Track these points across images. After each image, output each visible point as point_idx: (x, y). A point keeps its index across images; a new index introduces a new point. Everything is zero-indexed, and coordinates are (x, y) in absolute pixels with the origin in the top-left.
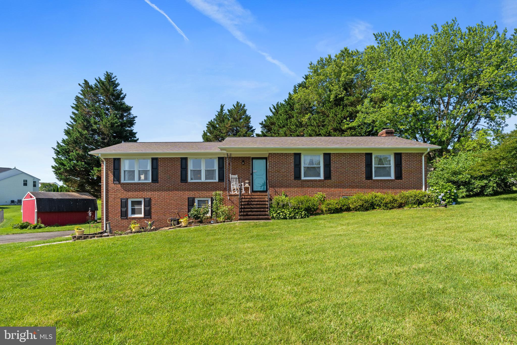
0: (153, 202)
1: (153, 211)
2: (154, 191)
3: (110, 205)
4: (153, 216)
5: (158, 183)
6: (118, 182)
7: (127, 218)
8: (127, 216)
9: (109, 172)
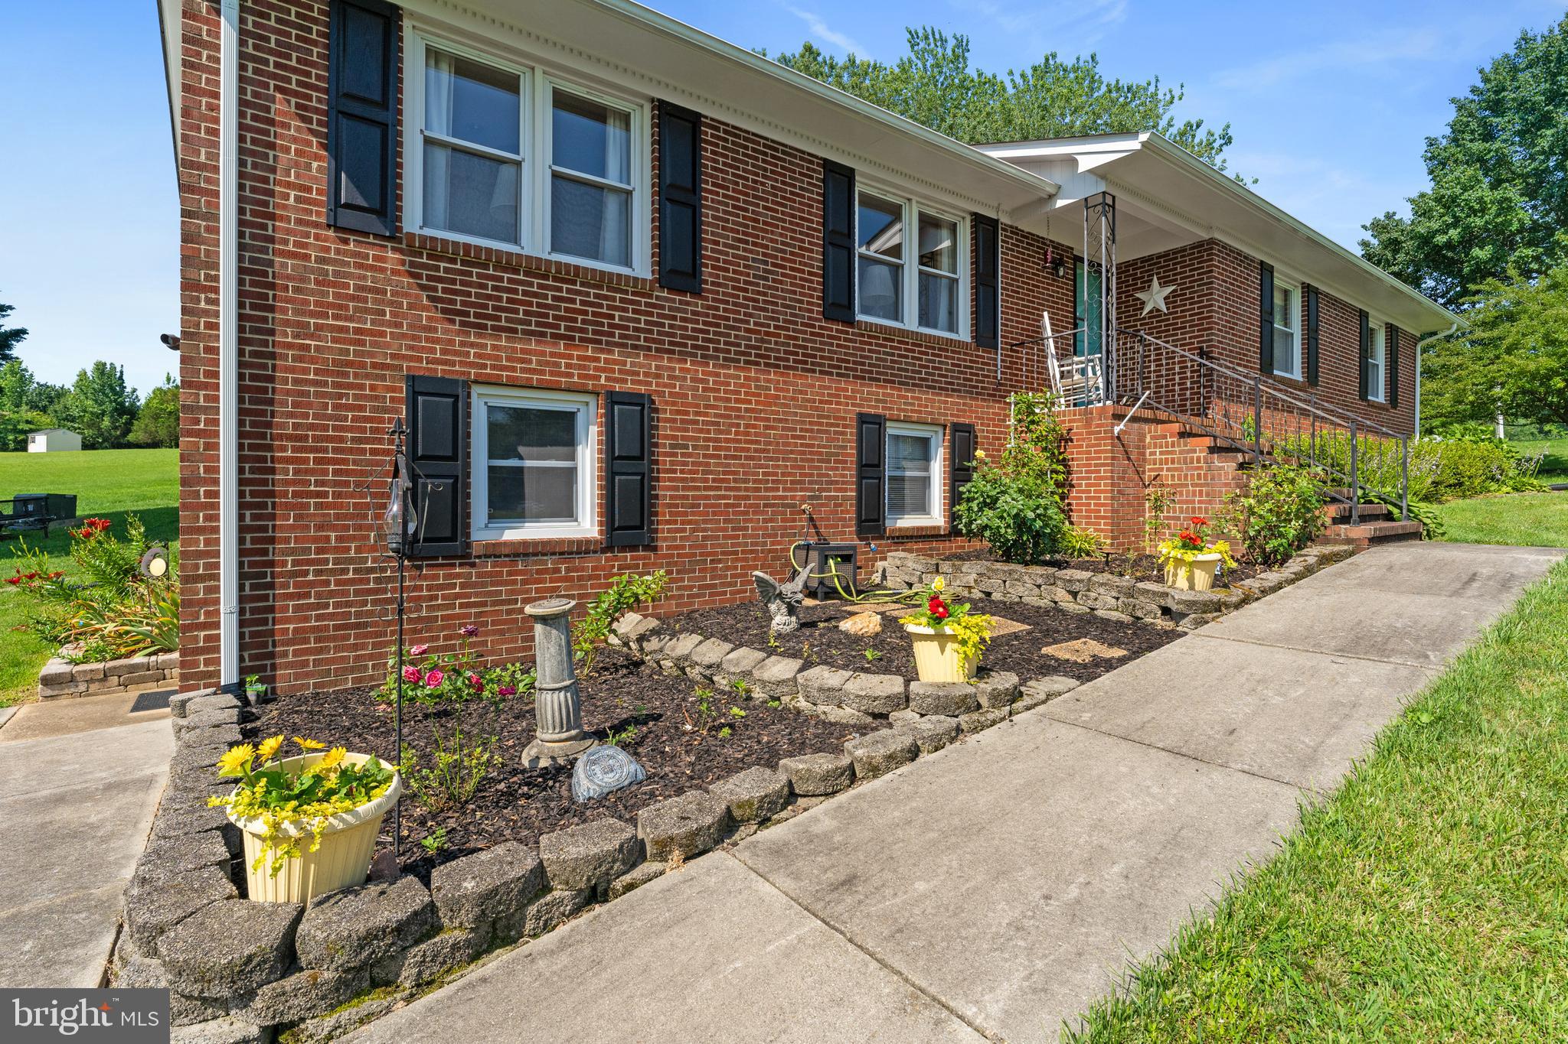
0: (665, 430)
1: (665, 492)
2: (676, 349)
3: (285, 423)
4: (666, 532)
5: (697, 293)
6: (373, 223)
7: (465, 556)
8: (468, 535)
9: (280, 106)
